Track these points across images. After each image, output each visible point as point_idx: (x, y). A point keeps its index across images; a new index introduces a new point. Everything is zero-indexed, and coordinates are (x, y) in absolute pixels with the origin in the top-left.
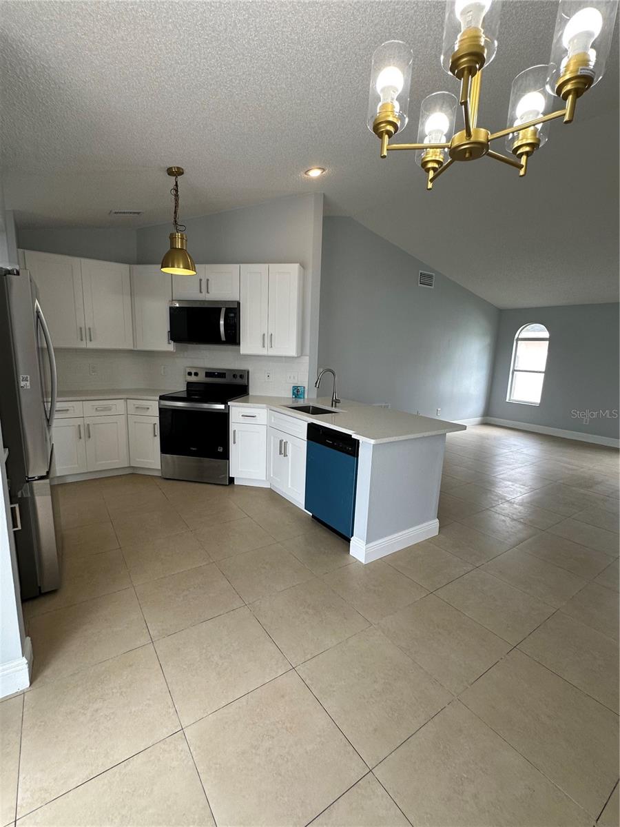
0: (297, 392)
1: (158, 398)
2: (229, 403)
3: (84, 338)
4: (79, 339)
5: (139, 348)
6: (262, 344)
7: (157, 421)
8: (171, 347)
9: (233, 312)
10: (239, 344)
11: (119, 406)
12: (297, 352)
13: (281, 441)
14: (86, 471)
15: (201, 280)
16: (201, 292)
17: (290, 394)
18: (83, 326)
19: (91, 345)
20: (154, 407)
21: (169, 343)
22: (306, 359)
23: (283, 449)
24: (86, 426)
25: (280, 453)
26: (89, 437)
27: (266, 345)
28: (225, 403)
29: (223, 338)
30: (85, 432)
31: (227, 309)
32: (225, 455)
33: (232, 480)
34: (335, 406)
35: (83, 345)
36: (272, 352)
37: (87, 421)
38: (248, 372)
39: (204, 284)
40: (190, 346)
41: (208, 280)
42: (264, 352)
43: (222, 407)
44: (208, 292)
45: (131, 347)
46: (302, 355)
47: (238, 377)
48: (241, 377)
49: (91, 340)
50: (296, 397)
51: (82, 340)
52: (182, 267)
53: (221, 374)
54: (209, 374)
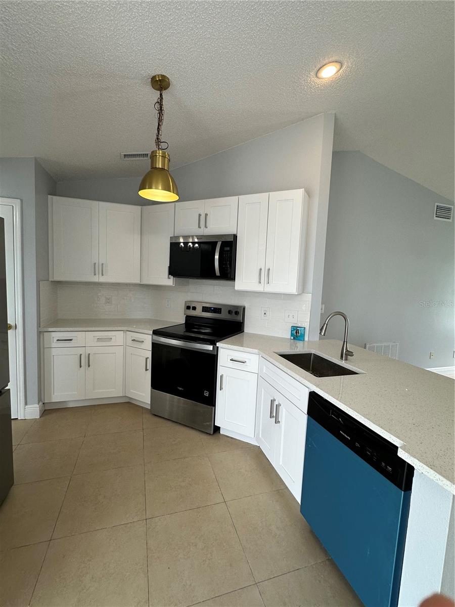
0: (297, 334)
1: (151, 332)
2: (218, 344)
3: (97, 272)
4: (93, 274)
5: (145, 282)
6: (258, 280)
7: (149, 354)
8: (170, 281)
9: (229, 246)
10: (235, 280)
11: (118, 337)
12: (298, 288)
13: (272, 401)
14: (84, 399)
15: (200, 215)
16: (199, 227)
17: (287, 335)
18: (97, 262)
19: (102, 279)
20: (148, 340)
21: (169, 278)
22: (308, 297)
23: (274, 412)
24: (87, 355)
25: (271, 417)
26: (89, 366)
27: (262, 281)
28: (213, 343)
29: (218, 273)
30: (85, 361)
31: (223, 242)
32: (211, 401)
33: (217, 429)
34: (346, 359)
35: (96, 279)
36: (269, 289)
37: (88, 350)
38: (244, 309)
39: (203, 219)
40: (191, 281)
41: (206, 215)
42: (260, 288)
43: (210, 348)
44: (206, 227)
45: (138, 282)
46: (303, 292)
47: (234, 313)
48: (237, 313)
49: (103, 275)
50: (294, 339)
51: (95, 275)
52: (160, 188)
53: (217, 310)
54: (205, 309)
